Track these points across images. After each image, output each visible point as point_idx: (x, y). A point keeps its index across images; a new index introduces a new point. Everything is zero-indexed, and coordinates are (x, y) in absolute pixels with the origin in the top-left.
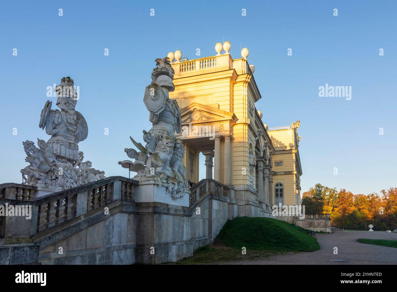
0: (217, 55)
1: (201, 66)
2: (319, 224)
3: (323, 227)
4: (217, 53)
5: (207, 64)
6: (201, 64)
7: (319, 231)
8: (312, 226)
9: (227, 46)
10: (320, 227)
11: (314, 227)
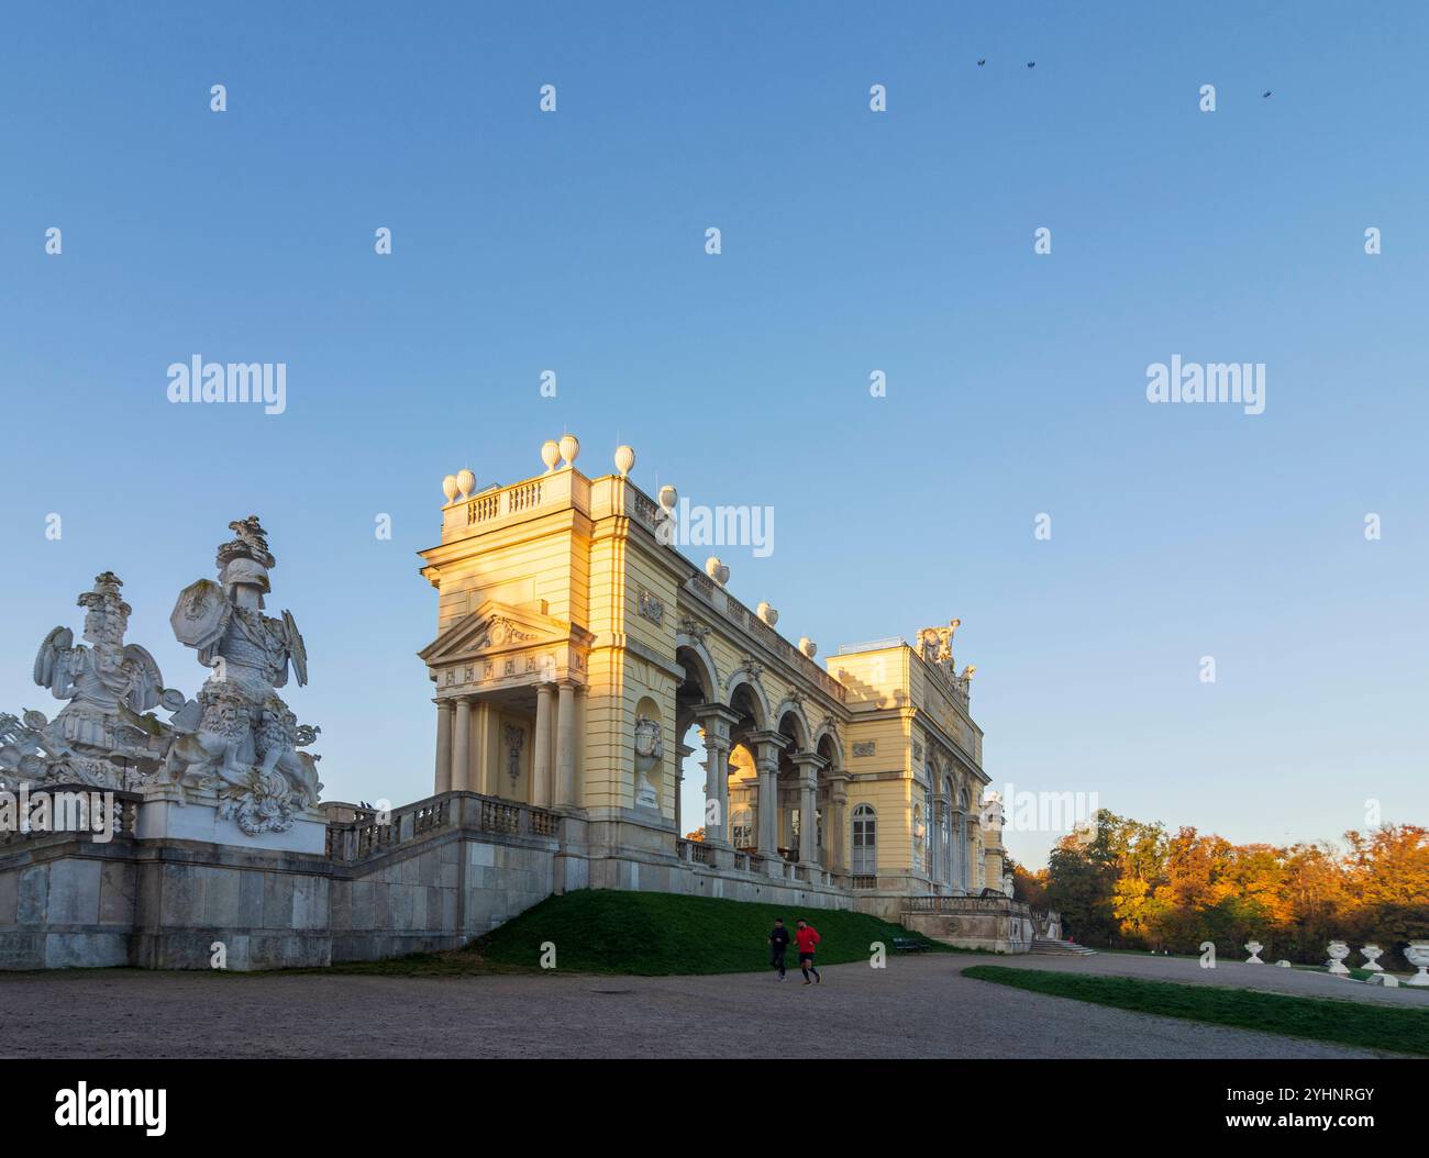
0: (546, 474)
1: (513, 504)
2: (974, 927)
3: (987, 937)
4: (546, 468)
5: (524, 498)
6: (513, 501)
7: (974, 947)
8: (953, 931)
9: (566, 446)
10: (979, 937)
11: (960, 936)
